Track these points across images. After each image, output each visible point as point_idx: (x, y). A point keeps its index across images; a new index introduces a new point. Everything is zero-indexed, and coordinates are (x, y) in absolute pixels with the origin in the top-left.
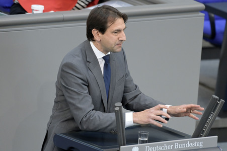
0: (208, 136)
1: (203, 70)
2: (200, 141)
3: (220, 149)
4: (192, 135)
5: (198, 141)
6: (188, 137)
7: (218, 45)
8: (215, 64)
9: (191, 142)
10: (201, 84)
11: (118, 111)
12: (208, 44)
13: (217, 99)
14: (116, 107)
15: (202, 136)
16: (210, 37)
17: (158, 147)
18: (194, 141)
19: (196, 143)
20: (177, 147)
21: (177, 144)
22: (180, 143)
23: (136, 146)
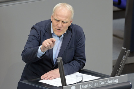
0: (120, 75)
1: (114, 26)
2: (116, 79)
3: (130, 83)
4: (110, 75)
6: (108, 76)
7: (124, 9)
8: (122, 21)
9: (110, 80)
10: (114, 35)
11: (59, 63)
12: (116, 9)
13: (125, 50)
14: (58, 60)
15: (117, 75)
16: (118, 3)
17: (88, 84)
18: (112, 79)
19: (113, 80)
20: (101, 84)
21: (101, 82)
22: (102, 81)
23: (74, 86)
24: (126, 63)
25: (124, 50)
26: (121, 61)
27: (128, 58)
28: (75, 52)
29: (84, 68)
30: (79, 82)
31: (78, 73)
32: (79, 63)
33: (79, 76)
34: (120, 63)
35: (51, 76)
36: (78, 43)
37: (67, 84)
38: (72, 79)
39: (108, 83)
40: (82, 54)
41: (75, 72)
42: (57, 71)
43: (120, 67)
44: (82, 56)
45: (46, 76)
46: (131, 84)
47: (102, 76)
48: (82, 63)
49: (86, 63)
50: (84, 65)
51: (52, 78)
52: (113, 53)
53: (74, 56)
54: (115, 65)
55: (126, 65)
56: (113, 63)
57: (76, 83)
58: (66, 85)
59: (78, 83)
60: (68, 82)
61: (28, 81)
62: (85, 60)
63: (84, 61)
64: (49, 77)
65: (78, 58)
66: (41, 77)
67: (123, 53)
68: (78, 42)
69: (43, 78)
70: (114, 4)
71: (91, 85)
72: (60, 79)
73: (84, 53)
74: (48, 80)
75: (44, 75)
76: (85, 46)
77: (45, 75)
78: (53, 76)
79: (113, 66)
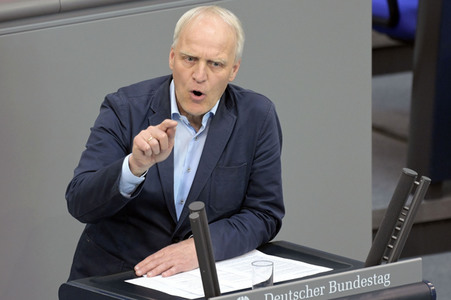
0: (396, 261)
1: (378, 99)
2: (383, 272)
3: (429, 286)
4: (364, 259)
5: (378, 273)
6: (357, 265)
7: (407, 41)
8: (403, 81)
9: (364, 276)
10: (376, 129)
11: (196, 220)
12: (384, 40)
13: (413, 177)
14: (192, 211)
15: (387, 261)
16: (388, 22)
17: (293, 292)
18: (370, 274)
19: (375, 277)
20: (333, 289)
21: (333, 284)
22: (339, 280)
23: (244, 296)
24: (418, 220)
25: (409, 175)
26: (399, 214)
27: (423, 202)
28: (250, 182)
29: (277, 238)
30: (263, 285)
31: (258, 255)
32: (262, 221)
33: (263, 263)
34: (397, 219)
35: (169, 264)
36: (259, 152)
37: (222, 291)
38: (239, 272)
39: (356, 285)
40: (272, 189)
41: (250, 250)
42: (187, 249)
43: (397, 233)
44: (270, 194)
45: (151, 265)
46: (434, 290)
47: (337, 264)
48: (270, 220)
49: (284, 221)
50: (279, 225)
51: (173, 269)
52: (374, 186)
53: (247, 193)
54: (379, 226)
55: (416, 225)
56: (374, 221)
57: (250, 289)
58: (217, 293)
59: (257, 286)
60: (225, 286)
61: (91, 281)
62: (282, 209)
63: (277, 214)
64: (161, 268)
65: (257, 202)
66: (137, 268)
67: (406, 188)
68: (258, 147)
69: (144, 270)
70: (377, 26)
71: (303, 294)
72: (197, 272)
73: (277, 183)
74: (160, 277)
75: (147, 260)
76: (280, 163)
77: (148, 262)
78: (176, 262)
79: (375, 231)
